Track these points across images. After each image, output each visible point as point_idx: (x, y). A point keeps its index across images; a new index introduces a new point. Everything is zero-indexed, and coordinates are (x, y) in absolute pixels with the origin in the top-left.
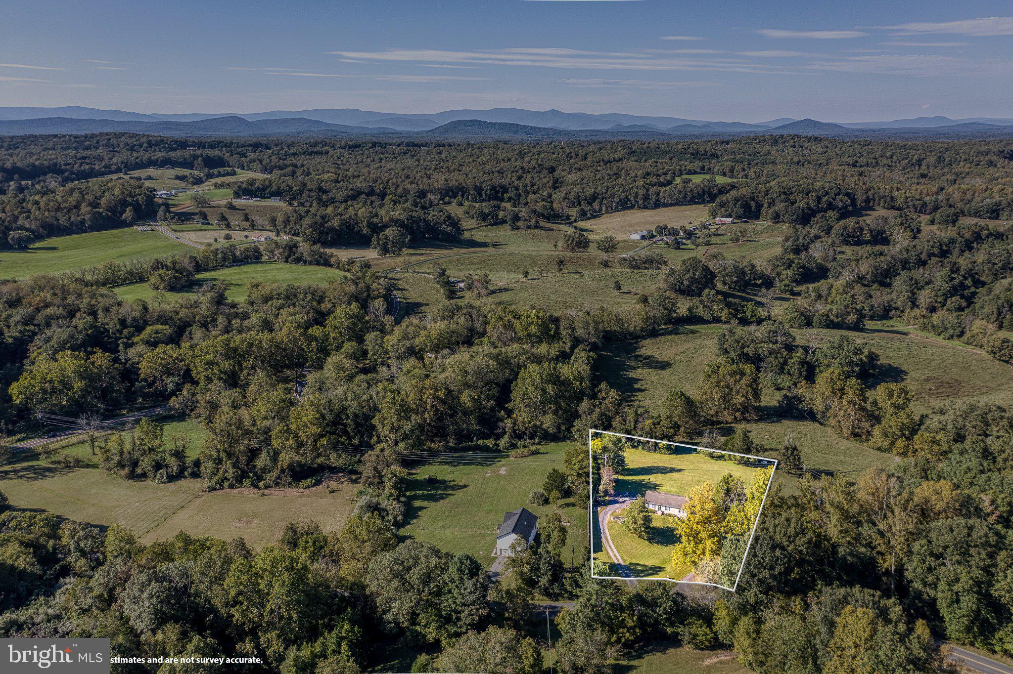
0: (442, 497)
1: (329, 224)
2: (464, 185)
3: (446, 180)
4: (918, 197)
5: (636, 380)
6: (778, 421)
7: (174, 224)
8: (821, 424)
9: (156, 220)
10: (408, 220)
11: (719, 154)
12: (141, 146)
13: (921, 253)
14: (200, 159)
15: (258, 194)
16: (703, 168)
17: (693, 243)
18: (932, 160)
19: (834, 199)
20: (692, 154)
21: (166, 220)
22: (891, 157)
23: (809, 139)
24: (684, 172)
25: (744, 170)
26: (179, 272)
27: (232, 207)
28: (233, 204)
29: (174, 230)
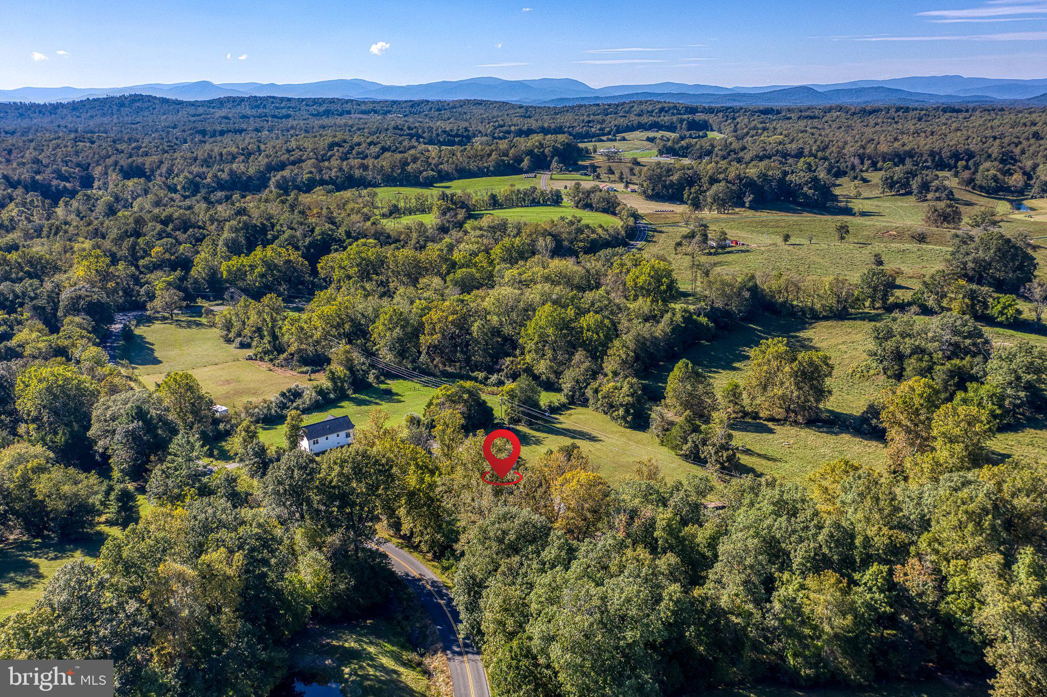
0: (369, 404)
9: (549, 170)
10: (759, 178)
14: (685, 122)
26: (455, 203)
27: (636, 163)
28: (639, 160)
29: (551, 179)
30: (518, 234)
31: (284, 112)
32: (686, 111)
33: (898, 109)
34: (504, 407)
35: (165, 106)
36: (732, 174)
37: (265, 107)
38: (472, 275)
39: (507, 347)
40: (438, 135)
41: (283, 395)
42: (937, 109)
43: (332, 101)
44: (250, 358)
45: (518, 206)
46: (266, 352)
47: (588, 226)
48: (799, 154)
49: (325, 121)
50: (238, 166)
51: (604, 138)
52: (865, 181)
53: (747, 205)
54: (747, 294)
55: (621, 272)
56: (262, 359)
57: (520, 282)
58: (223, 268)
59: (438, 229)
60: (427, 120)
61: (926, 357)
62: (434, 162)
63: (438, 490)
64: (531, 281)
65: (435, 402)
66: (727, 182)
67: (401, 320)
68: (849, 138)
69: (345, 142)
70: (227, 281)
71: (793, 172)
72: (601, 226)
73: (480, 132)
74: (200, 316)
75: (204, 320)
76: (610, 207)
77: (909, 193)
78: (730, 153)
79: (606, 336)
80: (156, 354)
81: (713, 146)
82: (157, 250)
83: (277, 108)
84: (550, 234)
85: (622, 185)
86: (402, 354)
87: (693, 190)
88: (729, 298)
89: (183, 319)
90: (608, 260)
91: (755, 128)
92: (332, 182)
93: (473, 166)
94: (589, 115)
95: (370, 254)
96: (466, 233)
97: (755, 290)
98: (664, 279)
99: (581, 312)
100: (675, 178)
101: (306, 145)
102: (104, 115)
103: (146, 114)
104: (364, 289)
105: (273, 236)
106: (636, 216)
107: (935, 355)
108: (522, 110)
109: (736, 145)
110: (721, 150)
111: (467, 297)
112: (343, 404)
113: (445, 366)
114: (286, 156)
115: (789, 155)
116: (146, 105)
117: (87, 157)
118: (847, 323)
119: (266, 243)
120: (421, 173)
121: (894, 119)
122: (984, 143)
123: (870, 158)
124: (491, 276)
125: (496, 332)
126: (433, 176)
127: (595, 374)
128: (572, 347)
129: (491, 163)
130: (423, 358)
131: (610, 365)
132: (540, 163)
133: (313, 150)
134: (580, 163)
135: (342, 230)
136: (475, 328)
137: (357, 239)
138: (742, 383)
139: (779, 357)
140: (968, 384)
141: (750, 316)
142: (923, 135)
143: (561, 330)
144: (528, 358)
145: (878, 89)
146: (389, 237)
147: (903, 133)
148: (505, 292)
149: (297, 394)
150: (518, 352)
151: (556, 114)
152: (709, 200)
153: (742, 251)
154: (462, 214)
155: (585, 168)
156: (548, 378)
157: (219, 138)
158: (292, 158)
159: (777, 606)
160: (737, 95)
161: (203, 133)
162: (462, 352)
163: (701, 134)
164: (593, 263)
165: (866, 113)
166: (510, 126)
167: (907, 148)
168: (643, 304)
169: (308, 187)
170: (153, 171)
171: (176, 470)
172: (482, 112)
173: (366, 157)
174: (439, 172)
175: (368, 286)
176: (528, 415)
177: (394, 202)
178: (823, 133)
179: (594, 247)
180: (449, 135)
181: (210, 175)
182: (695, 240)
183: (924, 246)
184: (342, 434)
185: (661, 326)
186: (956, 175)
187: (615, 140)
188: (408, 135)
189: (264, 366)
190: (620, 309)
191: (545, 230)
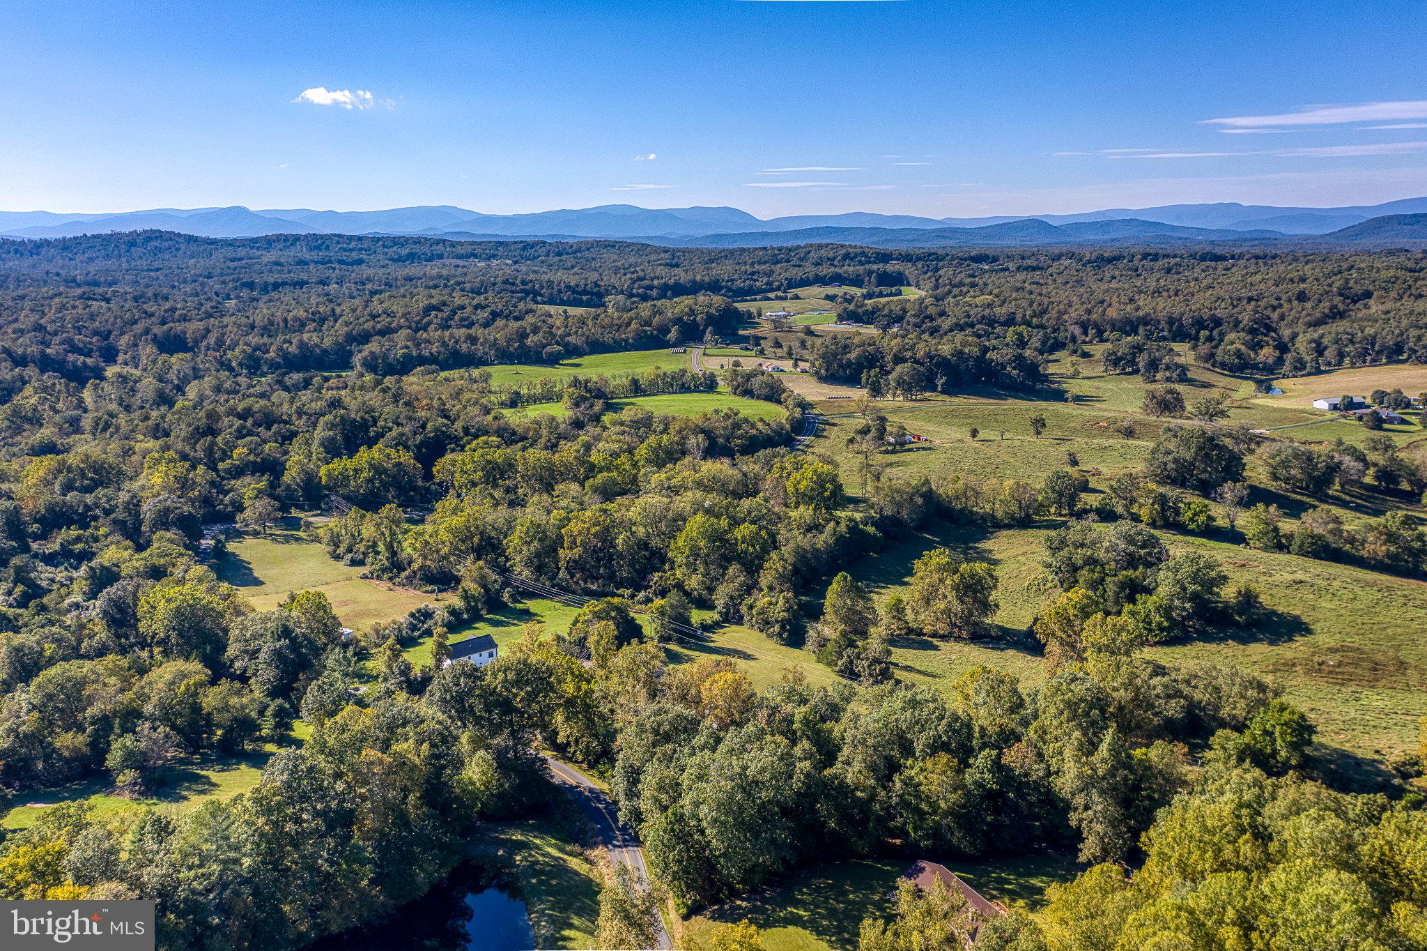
10: (953, 356)
21: (710, 343)
26: (589, 391)
27: (809, 332)
28: (813, 327)
29: (704, 354)
30: (665, 431)
31: (354, 255)
32: (877, 258)
33: (1145, 256)
34: (654, 625)
35: (194, 247)
36: (921, 351)
37: (327, 248)
38: (614, 480)
39: (656, 561)
40: (560, 291)
41: (412, 615)
42: (1193, 256)
43: (418, 241)
44: (365, 577)
45: (664, 393)
46: (384, 570)
47: (746, 420)
48: (1010, 321)
49: (413, 270)
50: (309, 336)
51: (771, 295)
52: (1086, 355)
53: (939, 388)
54: (919, 500)
55: (781, 477)
56: (379, 578)
57: (669, 488)
58: (323, 472)
59: (571, 424)
60: (544, 269)
61: (1098, 569)
62: (559, 332)
63: (595, 696)
64: (681, 486)
65: (581, 619)
66: (916, 362)
67: (537, 532)
68: (1075, 299)
69: (444, 304)
70: (327, 487)
71: (994, 348)
72: (761, 420)
73: (614, 288)
74: (298, 530)
75: (301, 534)
76: (774, 394)
77: (1136, 372)
78: (926, 321)
79: (762, 548)
80: (256, 574)
81: (905, 311)
82: (240, 451)
83: (345, 250)
84: (703, 431)
85: (791, 362)
86: (539, 569)
87: (872, 373)
88: (899, 505)
89: (278, 532)
90: (767, 463)
91: (961, 284)
92: (432, 360)
93: (608, 338)
94: (753, 263)
95: (497, 456)
96: (605, 428)
97: (929, 496)
98: (828, 485)
99: (735, 522)
100: (853, 356)
101: (394, 308)
102: (107, 257)
103: (167, 256)
104: (493, 497)
105: (377, 433)
106: (804, 406)
107: (1107, 567)
108: (667, 255)
109: (932, 310)
110: (914, 316)
111: (609, 506)
112: (477, 625)
113: (586, 582)
114: (371, 324)
115: (997, 322)
116: (167, 244)
117: (107, 321)
118: (1030, 531)
119: (371, 443)
120: (544, 346)
121: (1136, 270)
122: (1235, 307)
123: (1096, 326)
124: (634, 480)
125: (643, 545)
126: (559, 352)
127: (749, 589)
128: (725, 561)
129: (629, 334)
130: (562, 574)
131: (766, 579)
132: (690, 334)
133: (404, 315)
134: (740, 332)
135: (458, 425)
136: (619, 541)
137: (477, 437)
138: (905, 598)
139: (941, 569)
140: (1138, 596)
141: (923, 525)
142: (1165, 294)
143: (714, 542)
144: (678, 573)
145: (1131, 222)
146: (514, 433)
147: (1140, 292)
148: (652, 500)
149: (427, 615)
150: (667, 567)
151: (711, 261)
152: (893, 384)
153: (924, 449)
154: (599, 405)
155: (746, 339)
156: (700, 595)
157: (275, 295)
158: (378, 326)
159: (898, 785)
160: (948, 231)
161: (251, 286)
162: (606, 567)
163: (894, 289)
164: (750, 466)
165: (1102, 261)
166: (652, 279)
167: (1141, 313)
168: (804, 513)
169: (404, 367)
170: (197, 342)
171: (331, 685)
172: (615, 257)
173: (472, 324)
174: (566, 345)
175: (497, 494)
176: (680, 632)
177: (515, 388)
178: (1044, 291)
179: (753, 446)
180: (574, 292)
181: (273, 348)
182: (869, 437)
183: (1130, 442)
184: (485, 654)
185: (823, 537)
186: (1194, 348)
187: (786, 298)
188: (522, 291)
189: (384, 585)
190: (779, 518)
191: (697, 426)
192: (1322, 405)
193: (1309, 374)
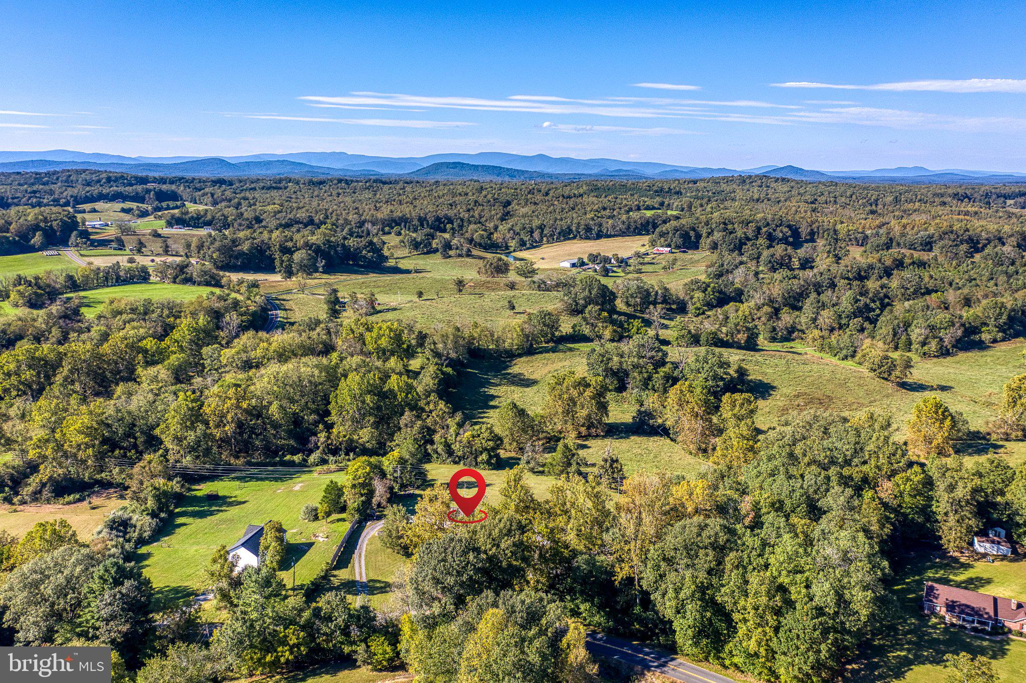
0: (211, 513)
1: (240, 248)
2: (408, 216)
3: (392, 211)
4: (860, 230)
5: (493, 397)
6: (627, 437)
7: (85, 249)
8: (672, 440)
9: (68, 246)
10: (324, 244)
11: (683, 191)
12: (99, 181)
13: (835, 277)
14: (152, 193)
15: (192, 223)
16: (662, 204)
17: (623, 271)
18: (889, 199)
19: (774, 230)
20: (656, 191)
21: (77, 246)
22: (851, 196)
23: (777, 180)
24: (642, 208)
25: (702, 206)
27: (157, 235)
28: (159, 232)
29: (81, 255)
53: (320, 269)
55: (354, 337)
77: (430, 252)
99: (384, 376)
136: (274, 411)
144: (342, 430)
150: (320, 427)
192: (567, 265)
193: (528, 249)
